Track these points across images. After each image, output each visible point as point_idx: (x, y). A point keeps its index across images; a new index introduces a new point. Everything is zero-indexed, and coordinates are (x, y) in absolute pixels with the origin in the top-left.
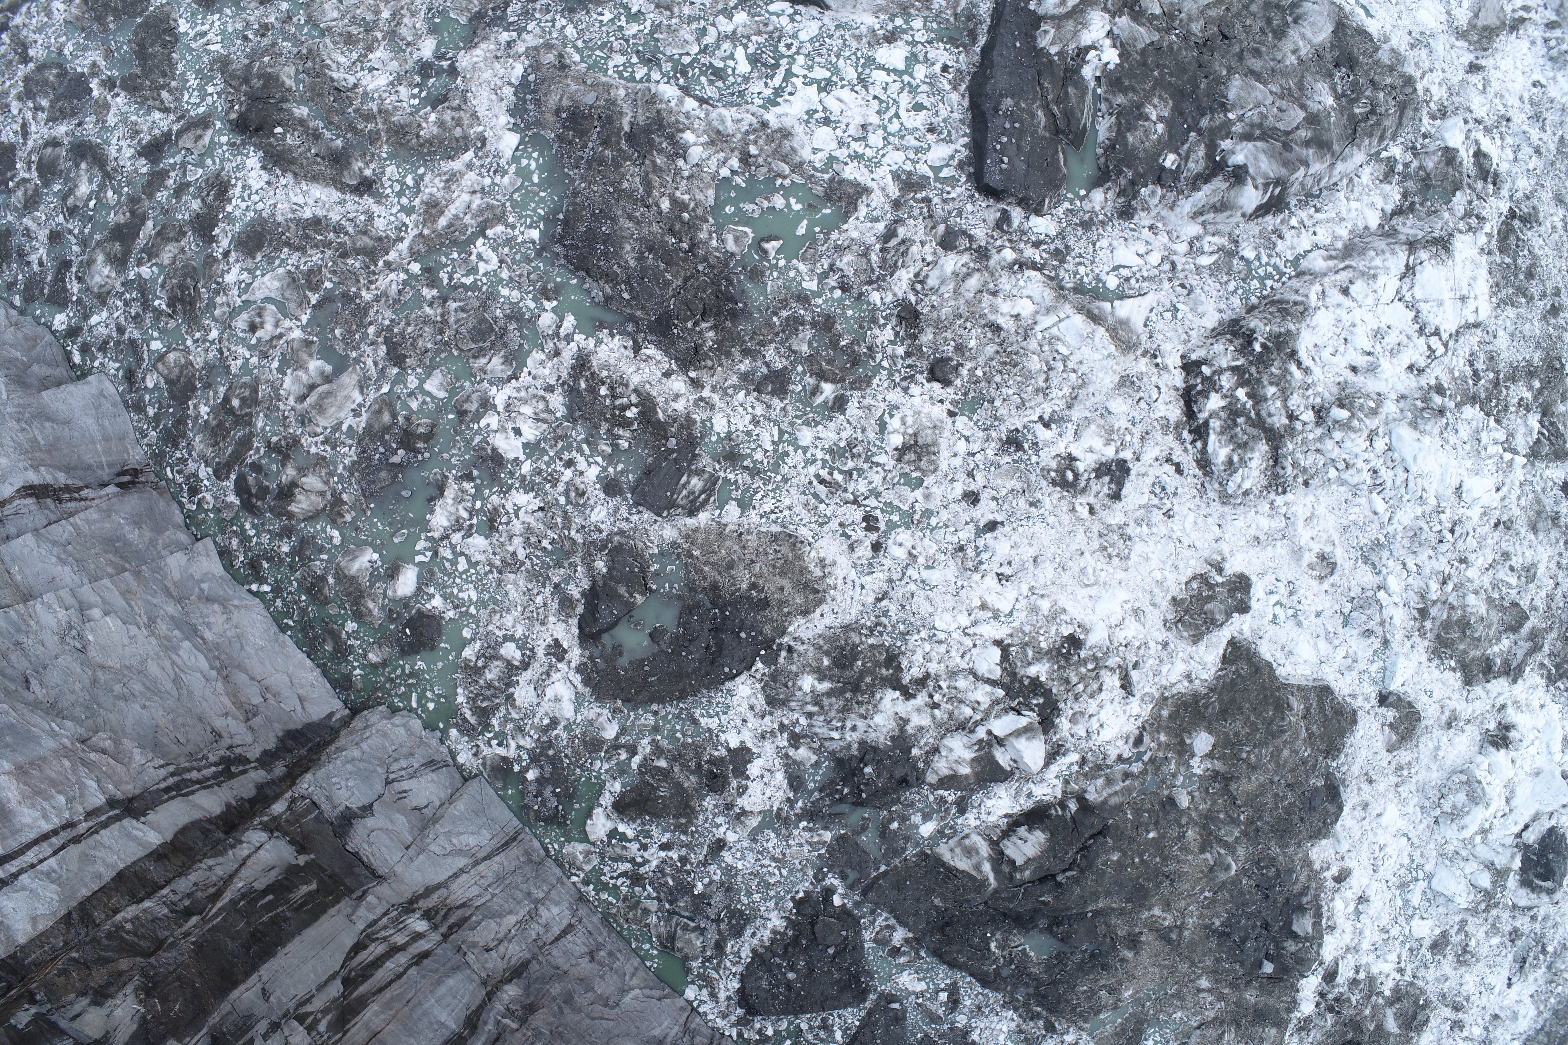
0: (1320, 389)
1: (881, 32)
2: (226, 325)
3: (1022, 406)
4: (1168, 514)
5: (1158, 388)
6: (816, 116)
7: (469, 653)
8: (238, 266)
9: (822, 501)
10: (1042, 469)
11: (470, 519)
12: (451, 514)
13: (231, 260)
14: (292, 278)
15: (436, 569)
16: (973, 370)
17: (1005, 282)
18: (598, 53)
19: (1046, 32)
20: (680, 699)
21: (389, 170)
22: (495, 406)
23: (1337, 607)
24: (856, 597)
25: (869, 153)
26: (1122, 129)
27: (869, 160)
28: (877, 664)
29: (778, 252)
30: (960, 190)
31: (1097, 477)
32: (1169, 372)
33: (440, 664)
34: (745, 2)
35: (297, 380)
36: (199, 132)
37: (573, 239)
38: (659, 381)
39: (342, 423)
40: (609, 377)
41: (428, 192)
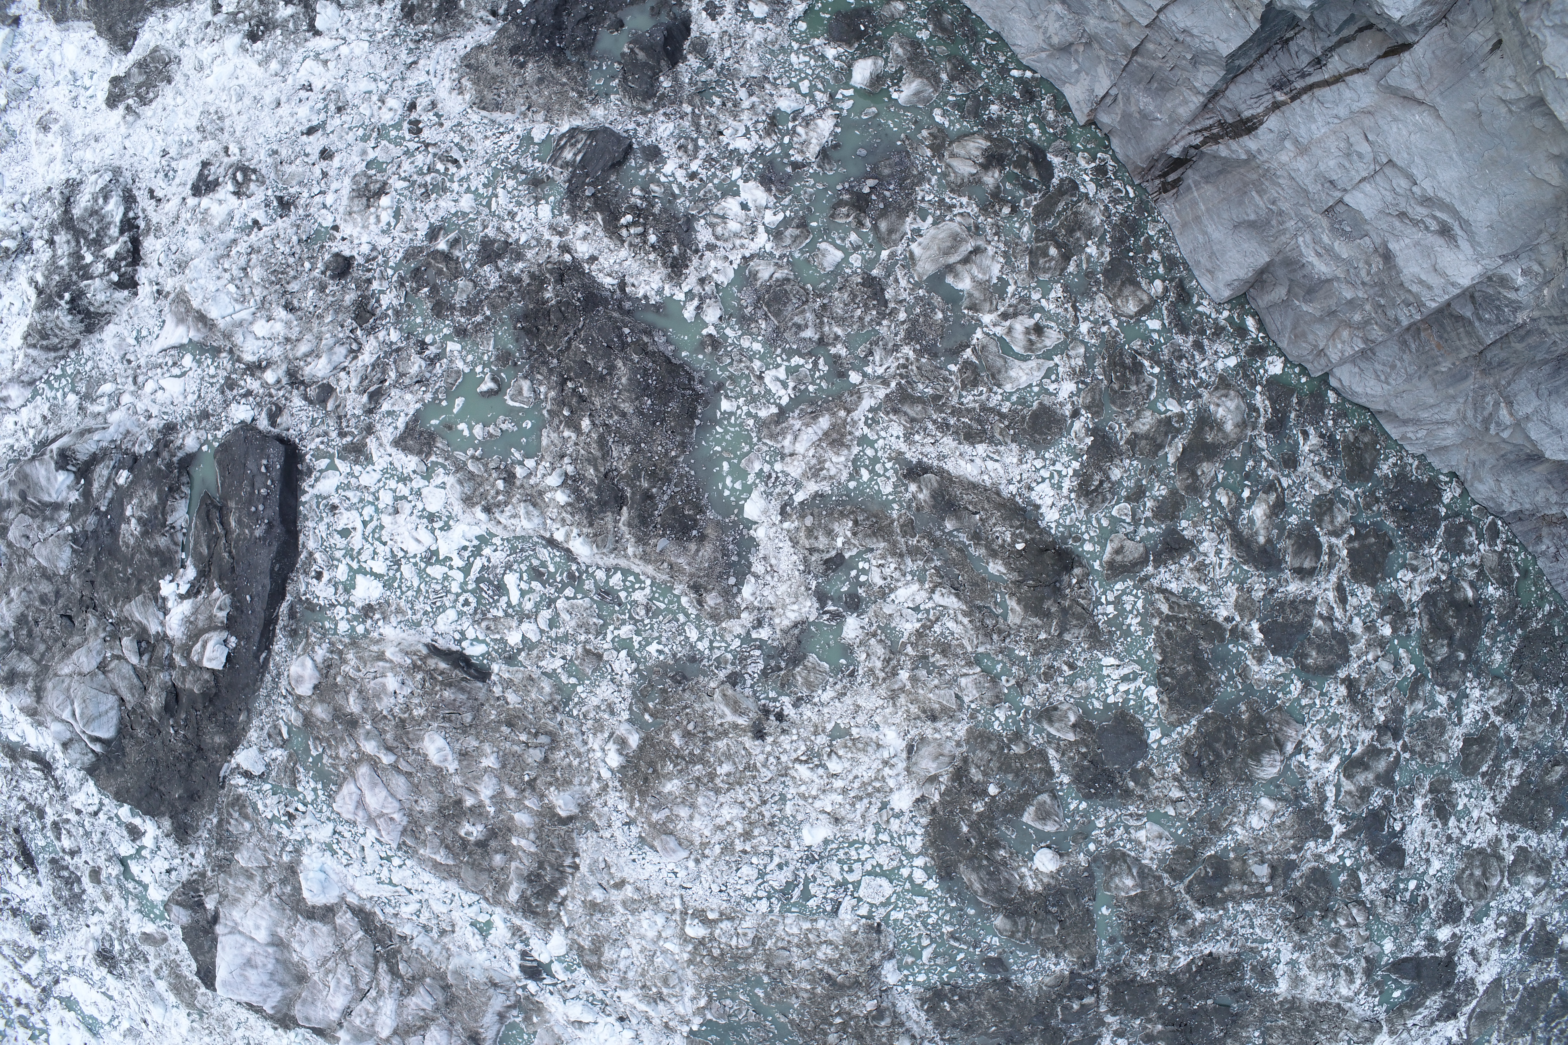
0: (24, 267)
1: (377, 616)
2: (1071, 337)
3: (275, 238)
4: (165, 153)
5: (159, 265)
6: (441, 524)
7: (800, 7)
8: (1061, 399)
9: (457, 145)
10: (263, 183)
11: (794, 127)
13: (1069, 406)
14: (996, 378)
15: (832, 82)
16: (312, 269)
17: (277, 352)
18: (663, 606)
19: (220, 609)
22: (768, 230)
24: (432, 62)
25: (392, 484)
26: (163, 509)
27: (393, 476)
29: (482, 380)
30: (310, 446)
31: (218, 179)
32: (149, 280)
34: (510, 657)
35: (985, 270)
36: (1119, 558)
37: (683, 395)
38: (601, 252)
39: (933, 224)
40: (647, 253)
41: (842, 459)
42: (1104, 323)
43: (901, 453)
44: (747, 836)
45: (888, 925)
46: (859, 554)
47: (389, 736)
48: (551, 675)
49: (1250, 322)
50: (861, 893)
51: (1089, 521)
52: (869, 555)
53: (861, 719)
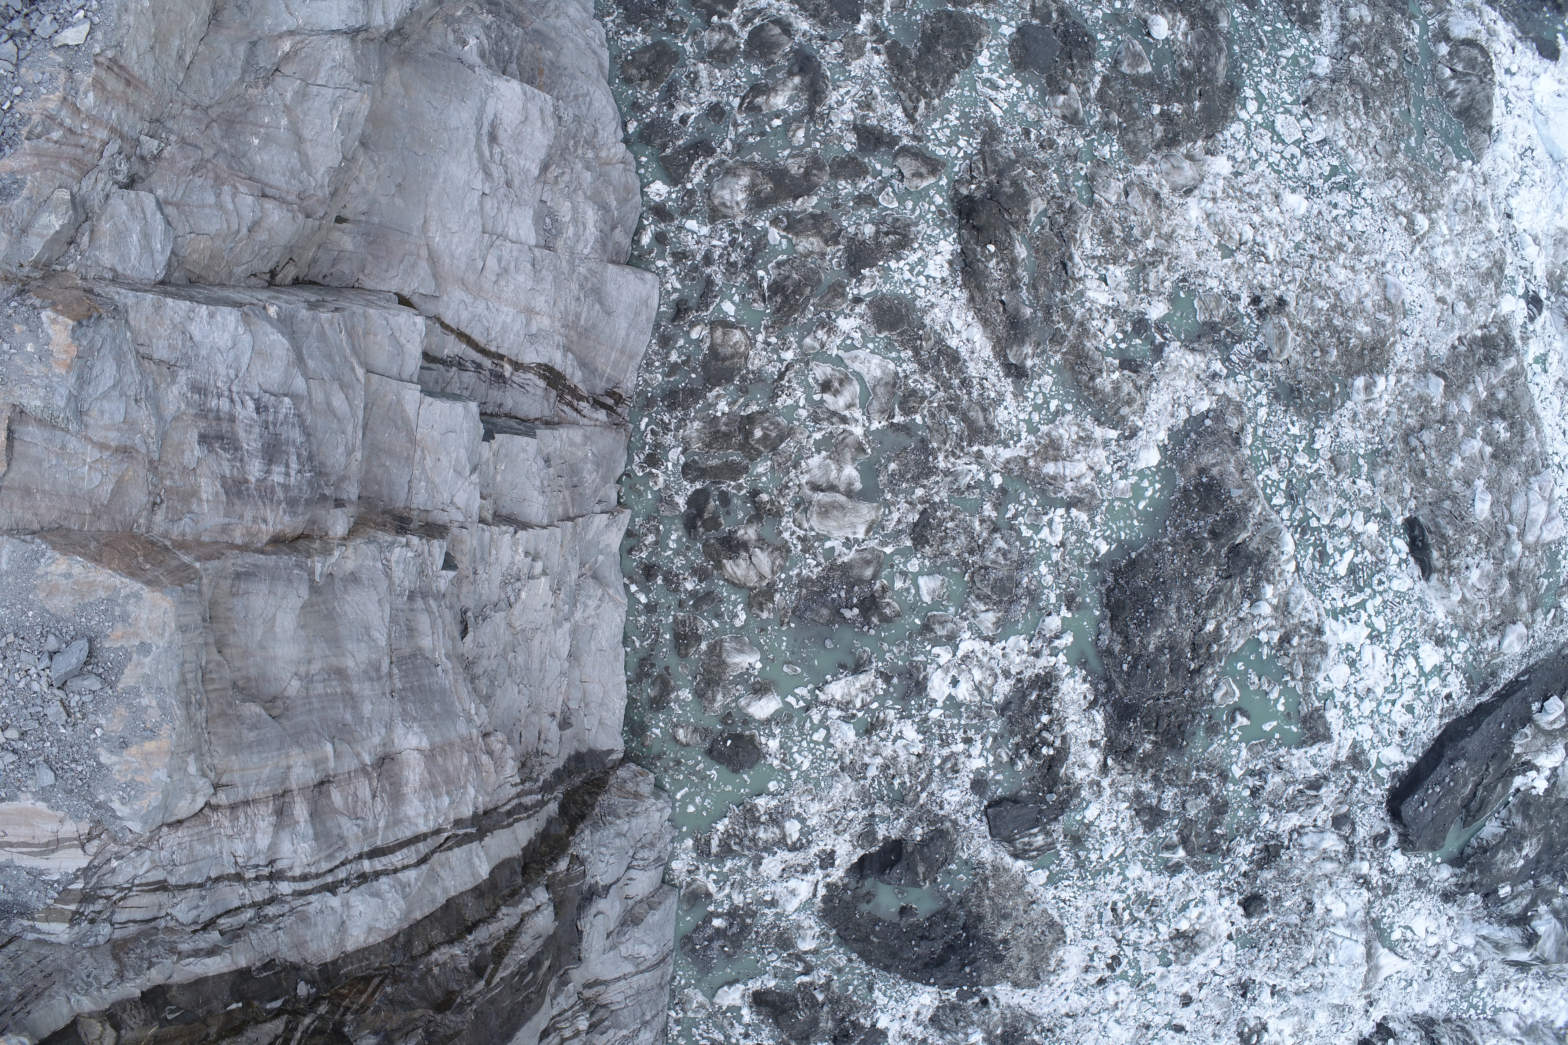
1: (1439, 631)
2: (806, 358)
3: (1273, 969)
5: (1353, 1025)
6: (1350, 653)
7: (761, 802)
8: (859, 321)
9: (1100, 922)
10: (1242, 1019)
11: (859, 710)
13: (857, 310)
14: (894, 382)
15: (796, 720)
16: (1270, 921)
17: (1344, 882)
18: (1265, 452)
19: (1526, 735)
20: (877, 967)
22: (956, 648)
24: (1057, 1003)
25: (1355, 713)
29: (1240, 728)
30: (1379, 793)
32: (1368, 1020)
33: (729, 788)
36: (923, 170)
37: (1127, 583)
38: (1083, 744)
39: (829, 539)
40: (1058, 711)
41: (1061, 431)
42: (769, 344)
43: (1015, 396)
44: (1340, 247)
45: (1298, 98)
47: (1501, 543)
48: (1371, 480)
49: (646, 239)
50: (1299, 135)
52: (1101, 347)
53: (1204, 245)
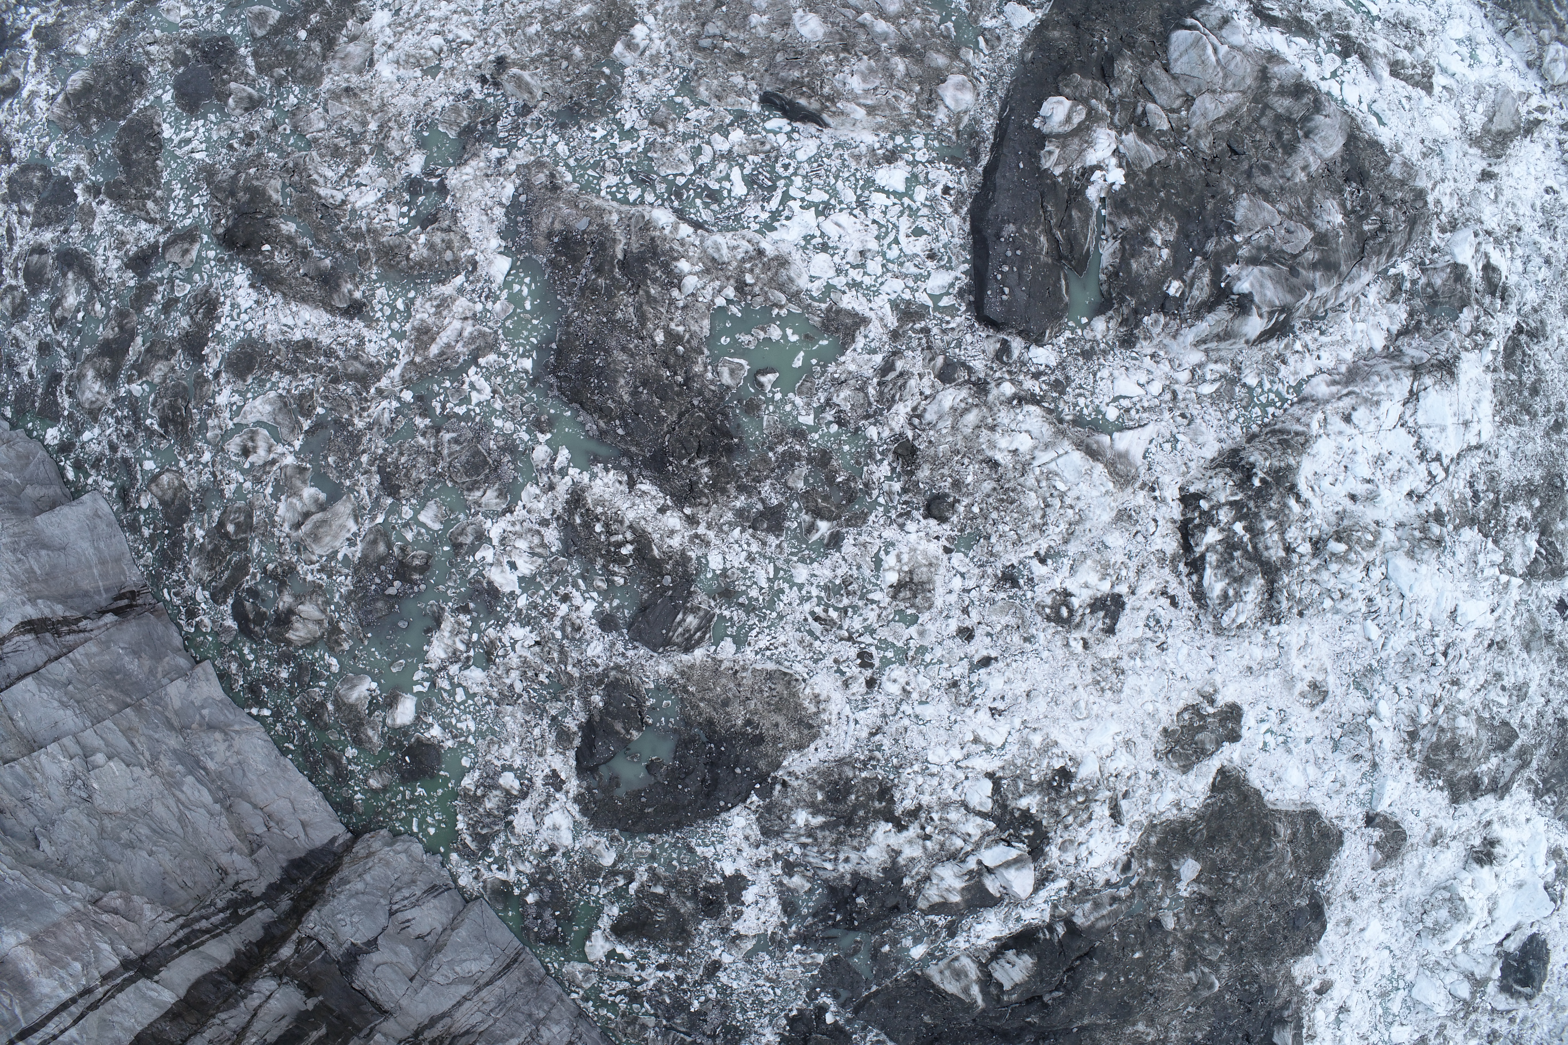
0: (1318, 522)
1: (881, 152)
2: (219, 448)
3: (1018, 542)
4: (1162, 647)
5: (1155, 521)
6: (814, 242)
8: (229, 387)
9: (817, 638)
10: (1037, 605)
12: (448, 646)
13: (222, 381)
14: (283, 403)
16: (970, 506)
17: (1004, 416)
19: (1050, 153)
20: (675, 830)
21: (379, 292)
22: (489, 540)
23: (1327, 733)
24: (850, 733)
25: (867, 281)
26: (1125, 255)
27: (868, 289)
28: (871, 797)
29: (774, 385)
30: (960, 320)
31: (1092, 612)
32: (1167, 504)
33: (440, 791)
34: (741, 118)
35: (291, 507)
36: (186, 246)
37: (566, 371)
38: (655, 517)
40: (604, 514)
41: (419, 318)
42: (190, 463)
43: (368, 326)
46: (407, 230)
47: (863, 38)
48: (699, 103)
49: (70, 475)
51: (210, 277)
52: (397, 230)
53: (413, 84)
